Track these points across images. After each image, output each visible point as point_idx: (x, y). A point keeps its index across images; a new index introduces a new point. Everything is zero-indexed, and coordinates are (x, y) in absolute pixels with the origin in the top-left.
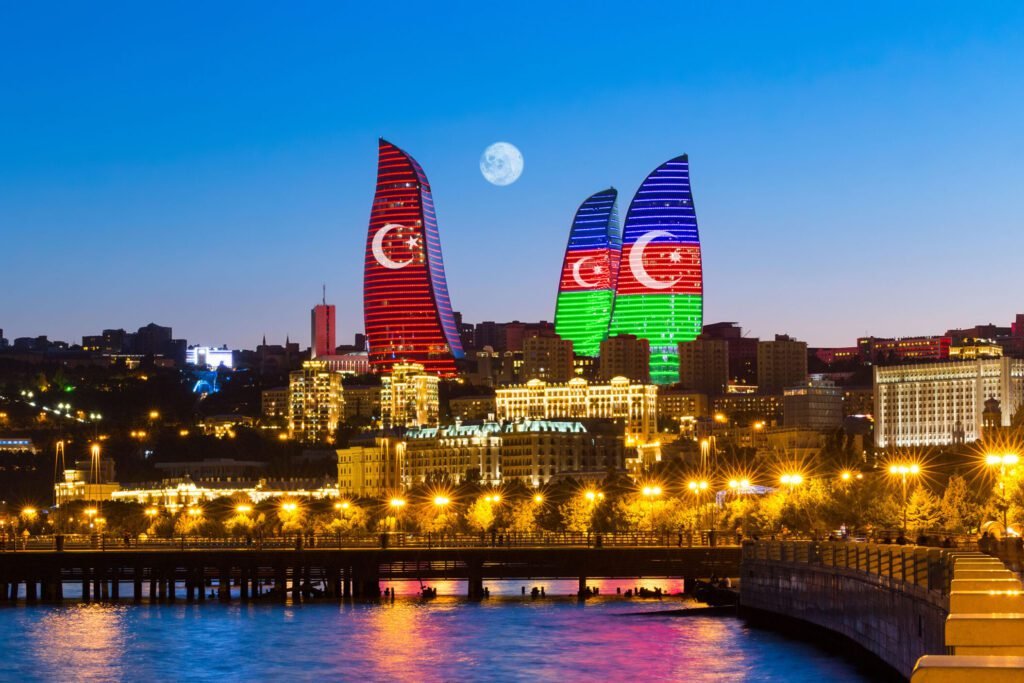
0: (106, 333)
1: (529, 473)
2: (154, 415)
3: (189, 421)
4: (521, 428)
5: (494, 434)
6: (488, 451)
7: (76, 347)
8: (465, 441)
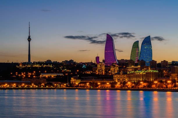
0: (65, 61)
1: (150, 78)
2: (78, 71)
3: (83, 71)
4: (149, 71)
5: (144, 72)
6: (143, 75)
7: (61, 63)
8: (139, 73)
